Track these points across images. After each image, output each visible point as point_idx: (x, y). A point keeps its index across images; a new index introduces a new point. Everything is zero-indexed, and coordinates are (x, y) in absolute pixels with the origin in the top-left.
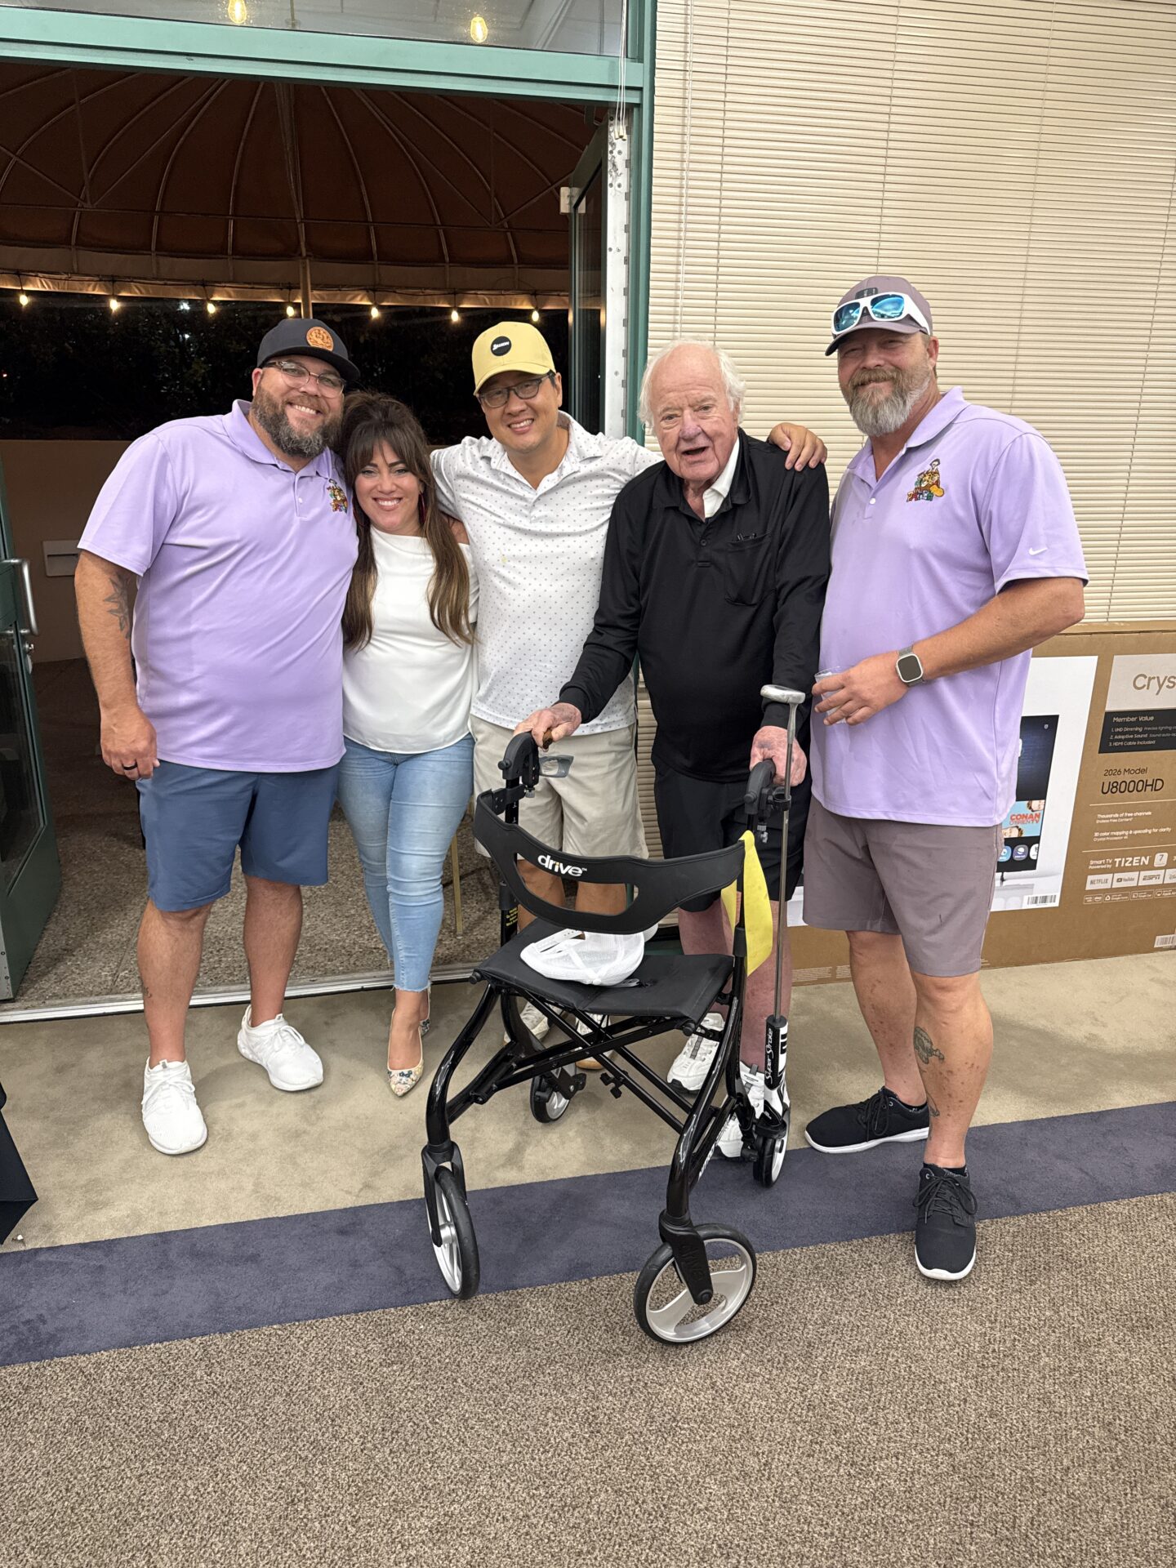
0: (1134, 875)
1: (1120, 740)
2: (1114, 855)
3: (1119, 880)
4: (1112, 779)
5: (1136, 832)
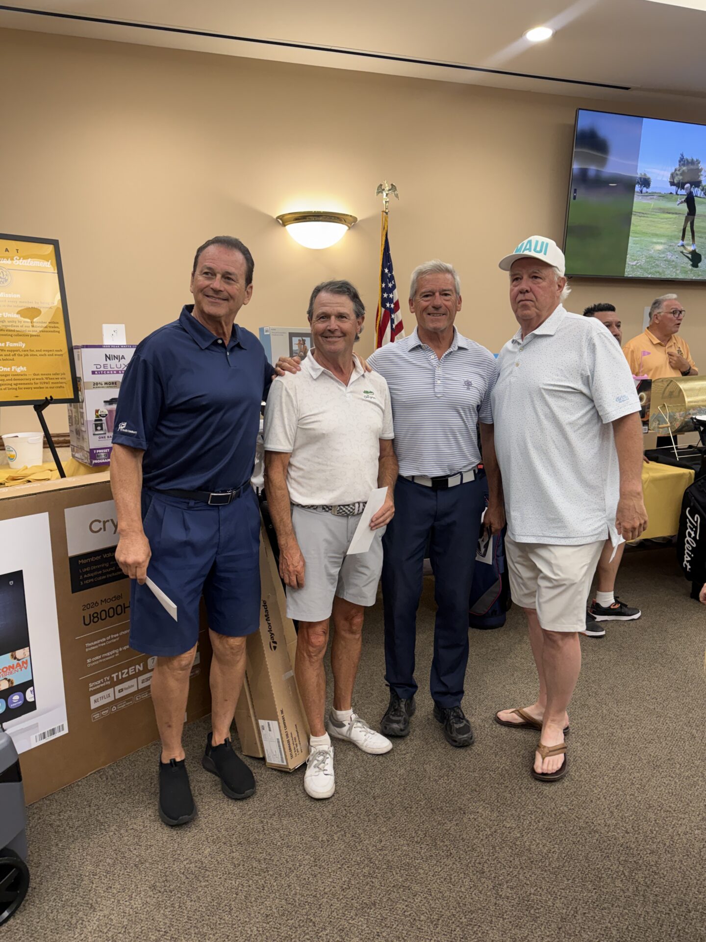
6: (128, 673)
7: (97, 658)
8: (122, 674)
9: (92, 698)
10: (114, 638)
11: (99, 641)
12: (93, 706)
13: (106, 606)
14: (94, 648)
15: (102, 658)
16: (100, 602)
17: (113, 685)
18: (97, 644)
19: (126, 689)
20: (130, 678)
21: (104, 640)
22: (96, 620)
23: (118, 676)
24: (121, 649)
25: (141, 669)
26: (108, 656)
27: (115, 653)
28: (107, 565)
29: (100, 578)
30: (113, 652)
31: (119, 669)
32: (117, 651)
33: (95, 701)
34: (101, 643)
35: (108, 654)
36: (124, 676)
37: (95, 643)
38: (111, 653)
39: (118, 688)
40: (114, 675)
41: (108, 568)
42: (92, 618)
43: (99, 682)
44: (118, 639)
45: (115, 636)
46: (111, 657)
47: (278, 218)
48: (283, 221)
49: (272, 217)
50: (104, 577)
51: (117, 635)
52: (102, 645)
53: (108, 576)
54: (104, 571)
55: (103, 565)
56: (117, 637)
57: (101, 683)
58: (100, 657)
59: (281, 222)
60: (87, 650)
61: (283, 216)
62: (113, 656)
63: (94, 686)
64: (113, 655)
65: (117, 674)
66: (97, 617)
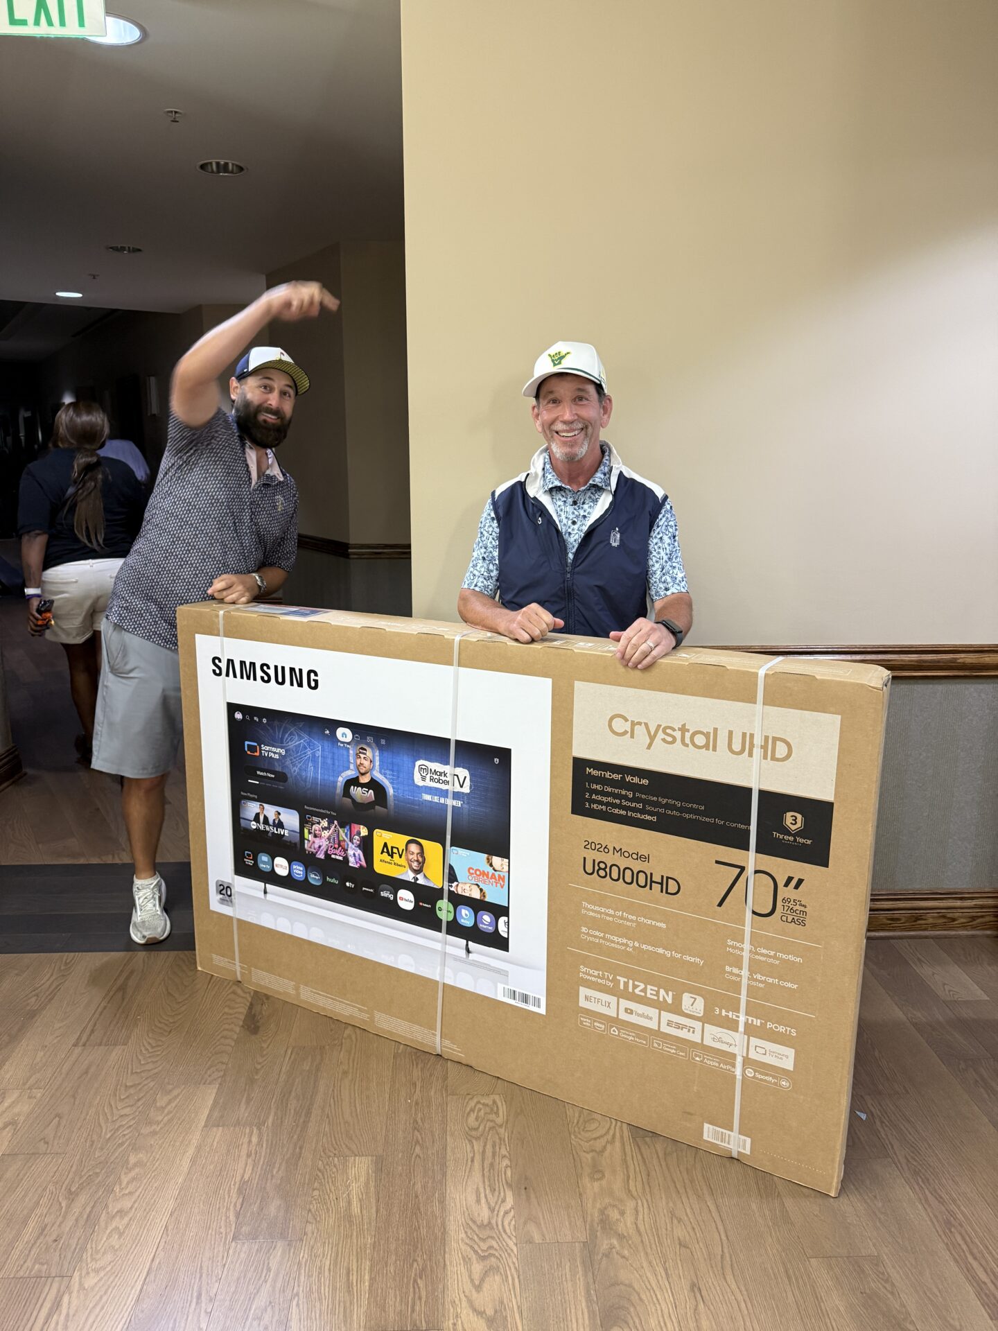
0: (653, 1012)
1: (601, 803)
2: (616, 970)
3: (629, 1011)
4: (599, 857)
5: (644, 947)
6: (645, 991)
7: (597, 933)
8: (634, 987)
10: (627, 920)
11: (603, 910)
13: (621, 861)
14: (594, 914)
15: (604, 938)
16: (611, 849)
17: (617, 993)
18: (600, 913)
19: (639, 1015)
20: (651, 1003)
21: (611, 912)
22: (602, 873)
23: (626, 985)
24: (637, 944)
26: (613, 942)
27: (626, 945)
28: (630, 794)
30: (625, 941)
31: (632, 975)
32: (630, 943)
34: (606, 914)
35: (615, 939)
36: (638, 992)
37: (596, 908)
38: (620, 941)
39: (624, 1003)
40: (621, 980)
41: (631, 800)
42: (597, 868)
43: (596, 973)
44: (634, 925)
45: (630, 917)
46: (616, 946)
50: (624, 813)
51: (634, 918)
52: (608, 918)
53: (629, 814)
54: (624, 803)
55: (623, 792)
56: (632, 921)
57: (598, 977)
58: (602, 935)
60: (582, 911)
62: (626, 948)
63: (585, 973)
64: (622, 944)
65: (626, 980)
66: (604, 869)
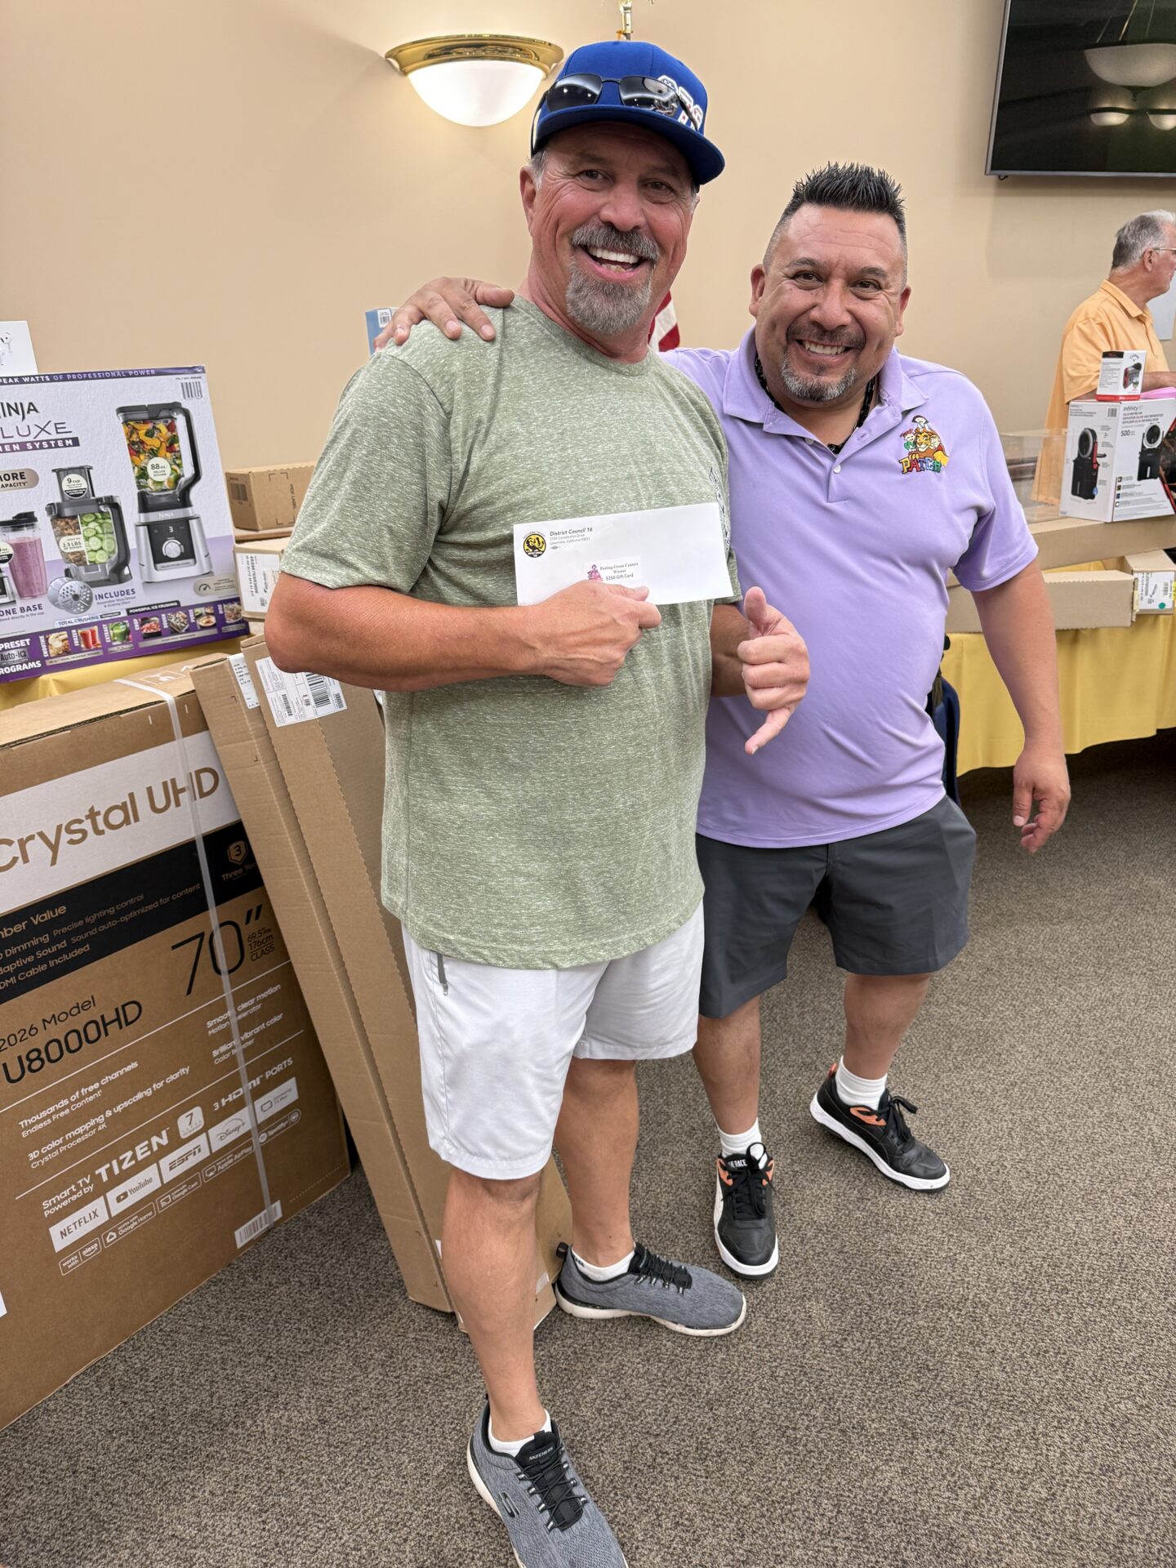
6: (134, 1157)
7: (54, 1144)
8: (120, 1163)
9: (55, 1231)
10: (89, 1094)
11: (52, 1109)
12: (59, 1244)
13: (57, 1031)
14: (41, 1126)
15: (65, 1142)
16: (40, 1025)
17: (101, 1190)
18: (49, 1116)
19: (134, 1190)
20: (139, 1167)
21: (65, 1102)
22: (36, 1065)
23: (110, 1171)
24: (109, 1113)
25: (165, 1141)
26: (80, 1135)
27: (97, 1125)
28: (46, 939)
29: (32, 972)
30: (92, 1123)
31: (114, 1153)
32: (100, 1119)
33: (63, 1234)
34: (57, 1111)
35: (80, 1130)
36: (125, 1166)
37: (44, 1114)
38: (86, 1127)
39: (112, 1195)
40: (102, 1171)
41: (49, 945)
42: (26, 1064)
43: (66, 1193)
44: (99, 1094)
45: (91, 1089)
46: (87, 1136)
47: (389, 55)
48: (402, 61)
49: (375, 54)
50: (44, 967)
51: (97, 1085)
52: (62, 1114)
53: (51, 964)
54: (40, 954)
55: (35, 942)
56: (95, 1091)
57: (72, 1194)
58: (60, 1141)
59: (396, 65)
60: (24, 1134)
61: (400, 49)
62: (94, 1132)
63: (54, 1205)
64: (91, 1129)
65: (108, 1166)
66: (38, 1058)
